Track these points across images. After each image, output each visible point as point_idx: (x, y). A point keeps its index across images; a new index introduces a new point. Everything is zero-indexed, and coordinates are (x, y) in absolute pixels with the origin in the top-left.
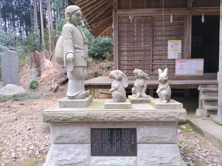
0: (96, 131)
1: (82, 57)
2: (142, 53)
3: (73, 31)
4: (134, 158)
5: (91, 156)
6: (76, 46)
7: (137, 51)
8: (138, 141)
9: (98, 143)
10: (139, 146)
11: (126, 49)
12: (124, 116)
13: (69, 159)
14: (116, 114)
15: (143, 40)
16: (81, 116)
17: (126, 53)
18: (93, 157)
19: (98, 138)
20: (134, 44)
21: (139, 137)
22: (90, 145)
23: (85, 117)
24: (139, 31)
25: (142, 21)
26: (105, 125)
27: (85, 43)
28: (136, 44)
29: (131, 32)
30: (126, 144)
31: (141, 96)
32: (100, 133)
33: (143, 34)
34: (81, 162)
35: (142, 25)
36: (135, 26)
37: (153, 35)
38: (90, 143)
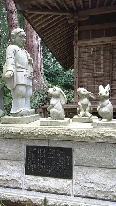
0: (31, 149)
1: (25, 76)
2: (101, 78)
3: (15, 51)
4: (69, 181)
5: (26, 174)
6: (19, 65)
7: (96, 77)
8: (74, 163)
9: (33, 161)
10: (75, 168)
11: (86, 76)
12: (56, 133)
13: (3, 175)
14: (48, 132)
15: (102, 67)
16: (14, 132)
17: (85, 79)
18: (27, 176)
19: (33, 156)
20: (94, 70)
21: (75, 159)
22: (25, 162)
23: (18, 133)
24: (98, 58)
25: (102, 49)
26: (40, 143)
27: (29, 63)
28: (95, 70)
29: (90, 60)
30: (61, 165)
31: (85, 115)
32: (35, 150)
33: (102, 61)
34: (14, 179)
35: (102, 52)
36: (95, 55)
37: (113, 61)
38: (24, 161)
